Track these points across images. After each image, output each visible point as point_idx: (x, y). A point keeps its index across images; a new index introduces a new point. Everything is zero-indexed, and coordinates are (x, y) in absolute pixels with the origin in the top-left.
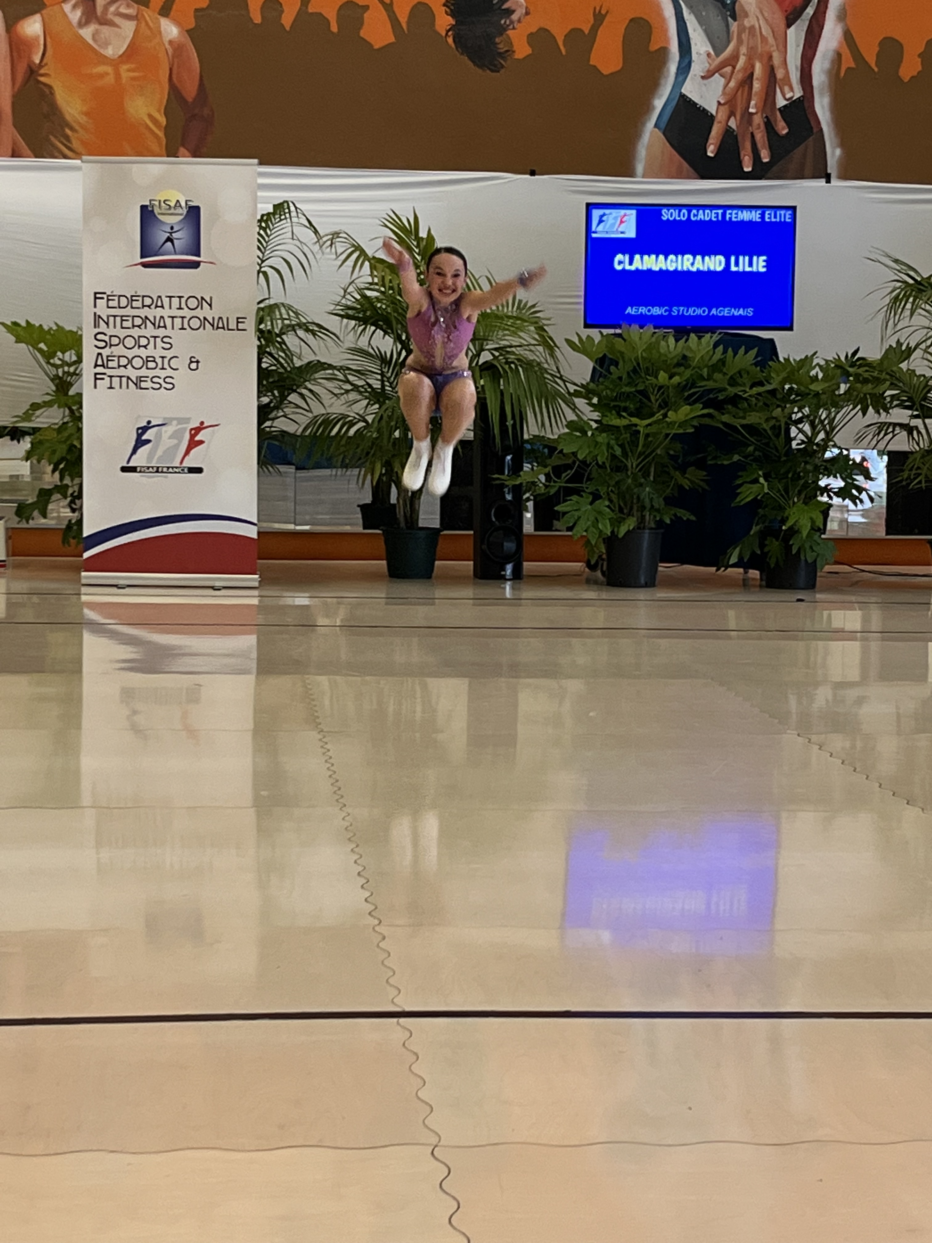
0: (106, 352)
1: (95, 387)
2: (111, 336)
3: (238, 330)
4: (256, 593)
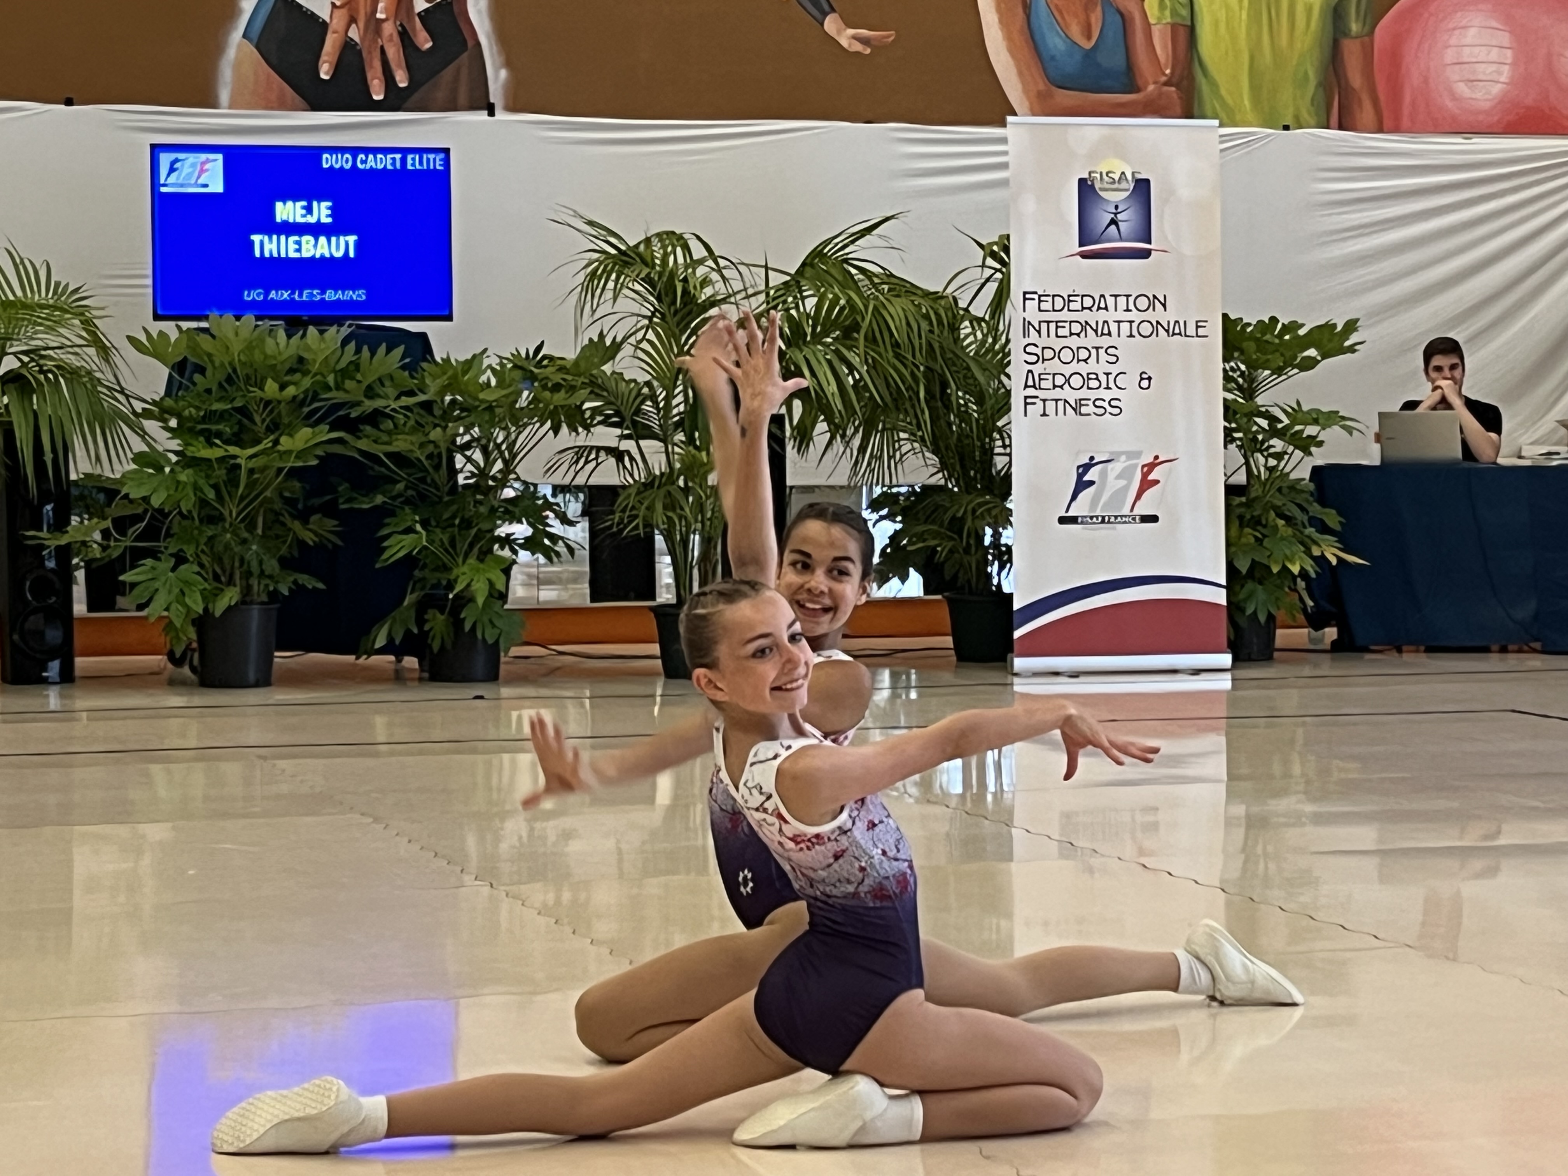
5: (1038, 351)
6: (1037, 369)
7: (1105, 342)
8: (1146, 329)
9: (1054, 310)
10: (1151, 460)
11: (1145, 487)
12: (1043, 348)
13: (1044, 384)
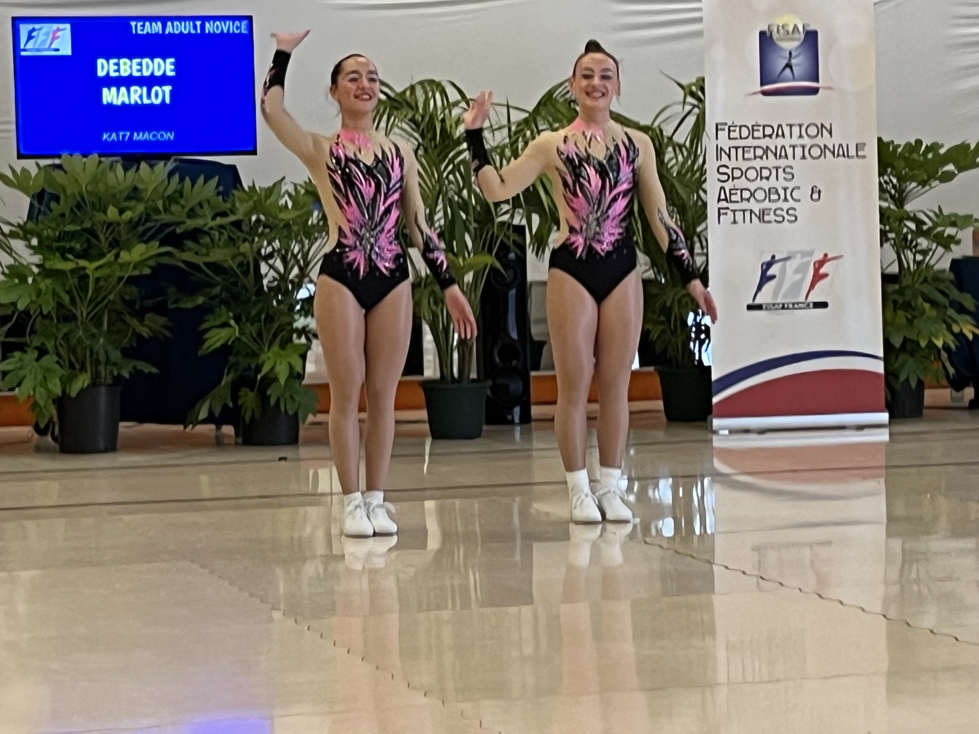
5: (729, 171)
6: (728, 186)
7: (782, 163)
8: (816, 152)
9: (741, 138)
10: (820, 257)
11: (816, 279)
12: (733, 169)
13: (734, 198)
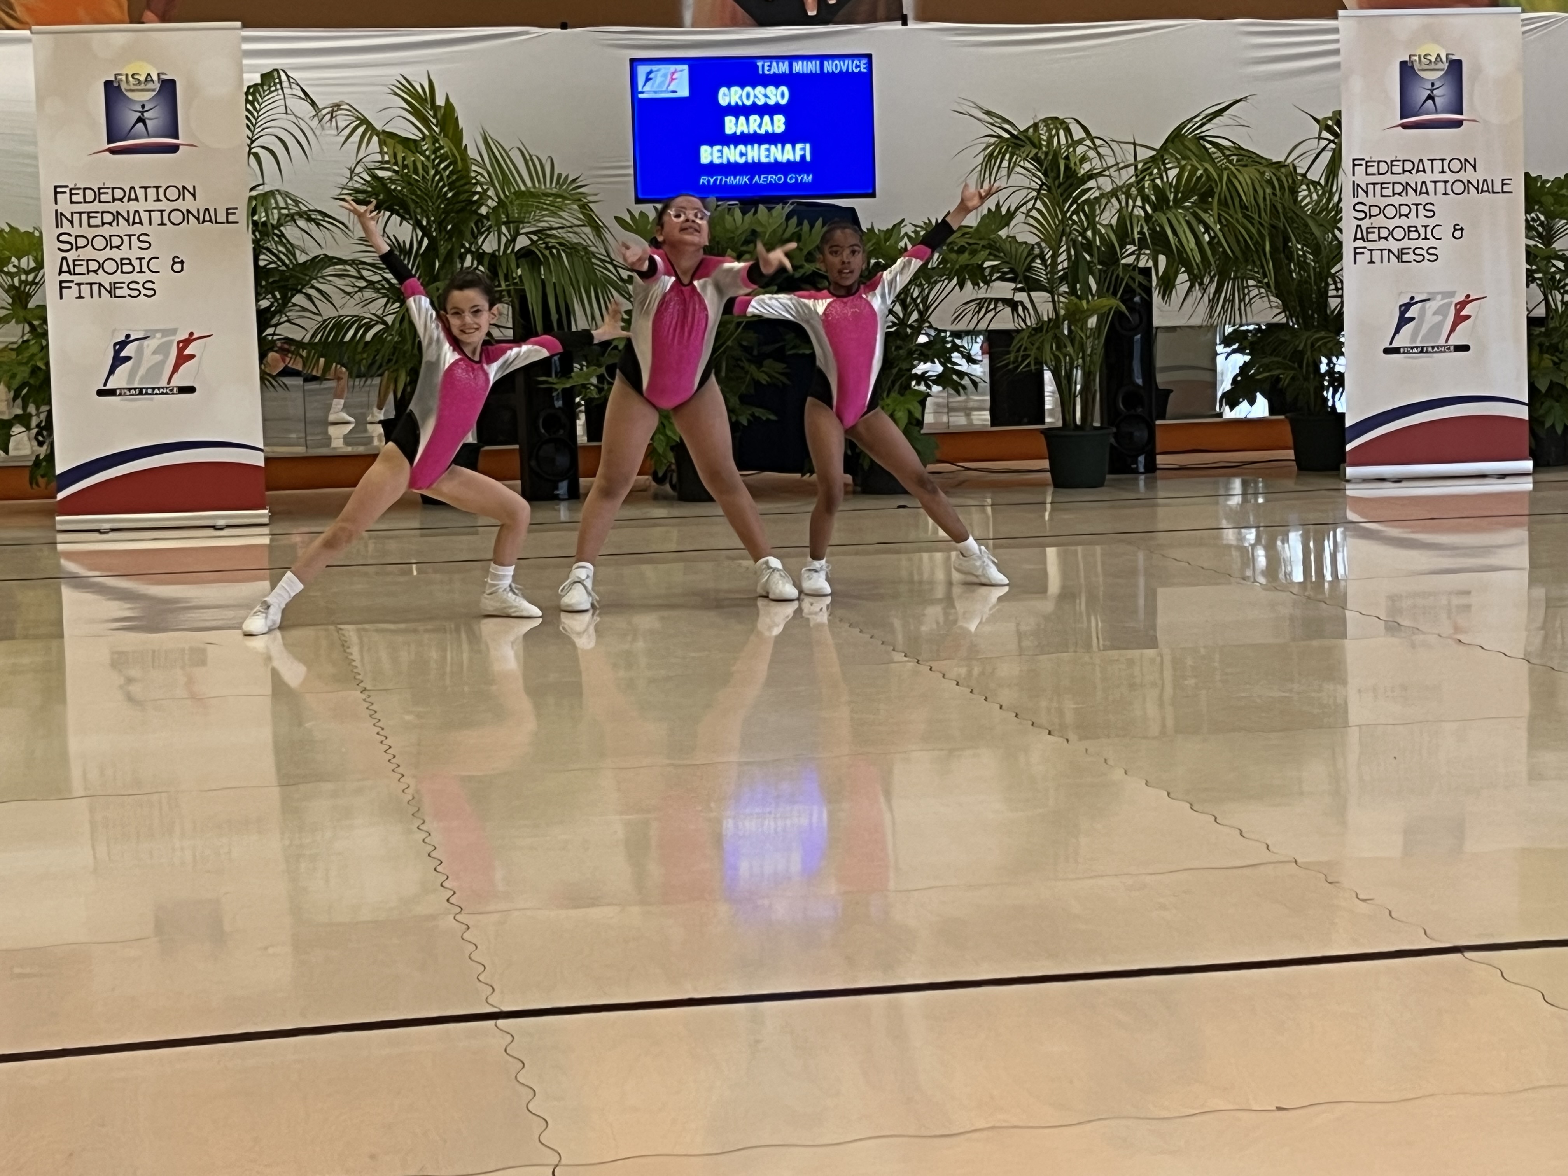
0: (71, 256)
1: (61, 298)
2: (76, 237)
3: (228, 222)
4: (266, 530)
